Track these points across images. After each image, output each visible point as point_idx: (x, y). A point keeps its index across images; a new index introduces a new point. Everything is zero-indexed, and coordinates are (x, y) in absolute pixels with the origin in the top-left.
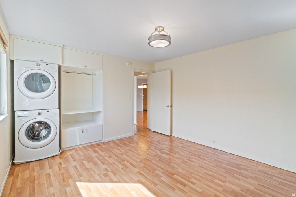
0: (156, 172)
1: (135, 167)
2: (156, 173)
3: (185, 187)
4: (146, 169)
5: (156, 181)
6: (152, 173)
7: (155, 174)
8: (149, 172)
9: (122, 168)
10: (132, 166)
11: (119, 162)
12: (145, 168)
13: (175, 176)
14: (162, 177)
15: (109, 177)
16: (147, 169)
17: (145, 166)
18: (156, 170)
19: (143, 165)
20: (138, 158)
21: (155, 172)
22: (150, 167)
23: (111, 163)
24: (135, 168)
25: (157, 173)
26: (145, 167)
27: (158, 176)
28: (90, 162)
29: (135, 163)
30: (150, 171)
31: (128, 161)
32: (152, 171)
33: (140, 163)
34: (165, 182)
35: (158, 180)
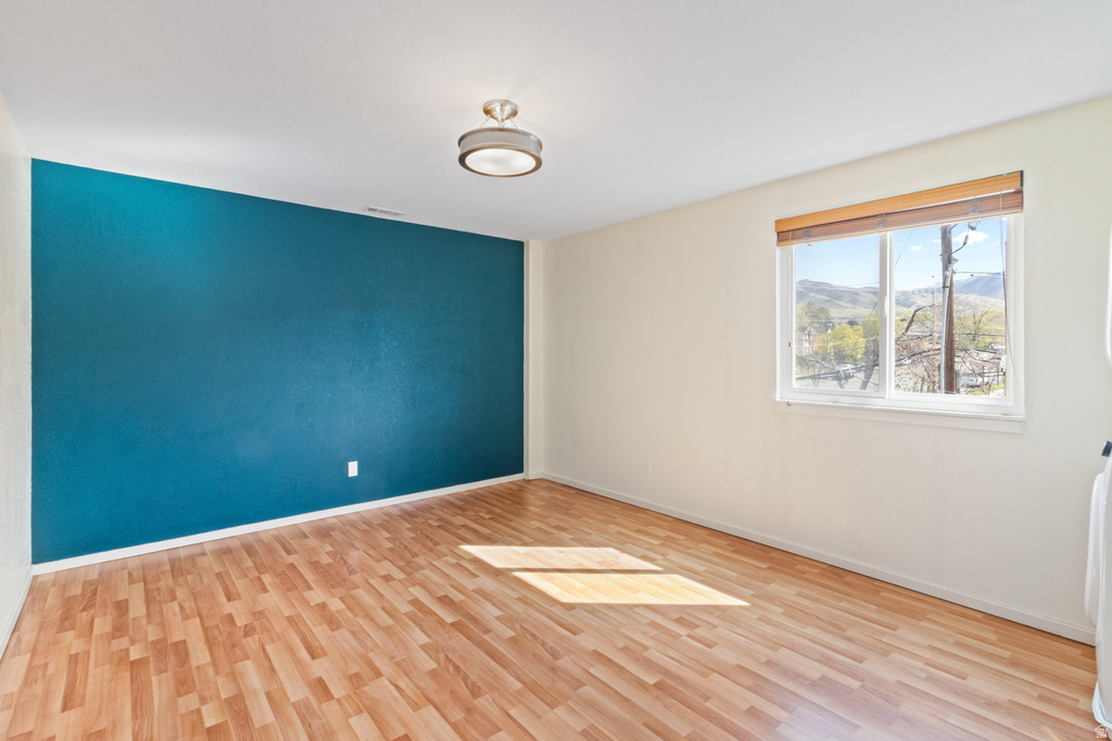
0: (513, 634)
1: (596, 652)
2: (514, 630)
3: (443, 594)
4: (550, 643)
5: (519, 608)
6: (526, 630)
7: (517, 626)
8: (537, 634)
9: (646, 648)
10: (609, 660)
11: (675, 677)
12: (551, 648)
13: (449, 619)
14: (498, 618)
15: (671, 620)
16: (543, 644)
17: (553, 656)
18: (513, 640)
19: (560, 663)
20: (592, 705)
21: (516, 631)
22: (534, 655)
23: (716, 674)
24: (591, 647)
25: (509, 630)
26: (555, 655)
27: (508, 620)
28: (819, 679)
29: (598, 671)
30: (533, 635)
31: (641, 684)
32: (528, 636)
33: (577, 672)
34: (494, 605)
35: (511, 609)
